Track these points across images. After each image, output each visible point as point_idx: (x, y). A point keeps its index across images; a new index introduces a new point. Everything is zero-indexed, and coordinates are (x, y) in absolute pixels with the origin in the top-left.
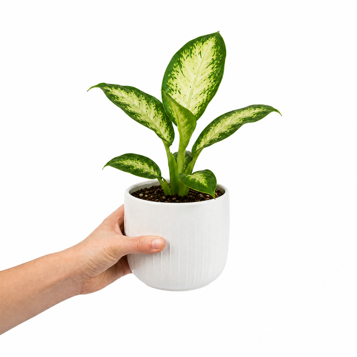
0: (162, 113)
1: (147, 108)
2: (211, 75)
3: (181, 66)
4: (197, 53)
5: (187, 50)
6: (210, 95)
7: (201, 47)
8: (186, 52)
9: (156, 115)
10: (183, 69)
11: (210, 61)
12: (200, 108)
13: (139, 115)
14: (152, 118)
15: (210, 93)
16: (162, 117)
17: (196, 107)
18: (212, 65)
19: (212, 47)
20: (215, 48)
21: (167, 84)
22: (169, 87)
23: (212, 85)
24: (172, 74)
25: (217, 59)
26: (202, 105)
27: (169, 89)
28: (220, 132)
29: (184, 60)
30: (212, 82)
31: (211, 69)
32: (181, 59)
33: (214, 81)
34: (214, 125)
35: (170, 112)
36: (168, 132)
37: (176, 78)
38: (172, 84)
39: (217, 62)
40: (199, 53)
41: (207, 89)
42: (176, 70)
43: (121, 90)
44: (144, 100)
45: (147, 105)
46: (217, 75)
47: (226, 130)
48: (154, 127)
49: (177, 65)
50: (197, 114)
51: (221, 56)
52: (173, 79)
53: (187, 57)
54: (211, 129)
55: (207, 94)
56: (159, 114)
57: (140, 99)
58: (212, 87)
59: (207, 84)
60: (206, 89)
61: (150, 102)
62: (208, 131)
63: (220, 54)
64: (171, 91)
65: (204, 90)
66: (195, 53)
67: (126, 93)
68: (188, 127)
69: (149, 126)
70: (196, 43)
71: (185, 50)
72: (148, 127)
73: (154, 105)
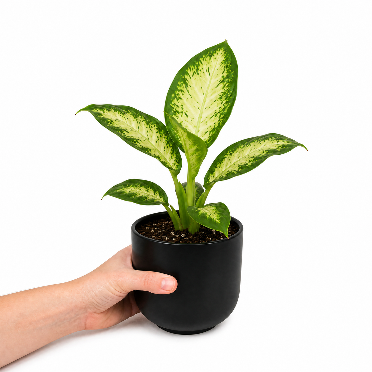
0: (166, 137)
1: (148, 132)
2: (222, 96)
3: (186, 85)
4: (205, 70)
5: (193, 66)
6: (222, 118)
7: (208, 62)
8: (191, 68)
9: (159, 139)
10: (189, 89)
11: (220, 78)
12: (211, 133)
13: (138, 141)
14: (154, 143)
15: (222, 116)
16: (166, 141)
17: (206, 133)
18: (223, 83)
19: (222, 62)
20: (225, 63)
21: (171, 105)
22: (174, 109)
23: (224, 107)
24: (177, 94)
25: (228, 77)
26: (213, 130)
27: (174, 111)
28: (240, 164)
29: (190, 78)
30: (225, 104)
31: (222, 88)
32: (187, 77)
33: (226, 102)
34: (229, 153)
35: (176, 137)
36: (174, 158)
37: (181, 99)
38: (177, 106)
39: (228, 80)
40: (207, 70)
41: (219, 111)
42: (181, 89)
43: (115, 111)
44: (143, 121)
45: (147, 127)
46: (229, 95)
47: (247, 162)
48: (157, 154)
49: (182, 83)
50: (209, 140)
51: (232, 73)
52: (178, 100)
53: (193, 74)
54: (226, 158)
55: (219, 118)
56: (162, 137)
57: (138, 120)
58: (224, 109)
59: (218, 106)
60: (217, 111)
61: (150, 124)
62: (223, 160)
63: (230, 71)
64: (176, 113)
65: (215, 113)
66: (202, 70)
67: (121, 115)
68: (198, 155)
69: (152, 154)
70: (202, 57)
71: (191, 66)
72: (150, 154)
73: (156, 127)
